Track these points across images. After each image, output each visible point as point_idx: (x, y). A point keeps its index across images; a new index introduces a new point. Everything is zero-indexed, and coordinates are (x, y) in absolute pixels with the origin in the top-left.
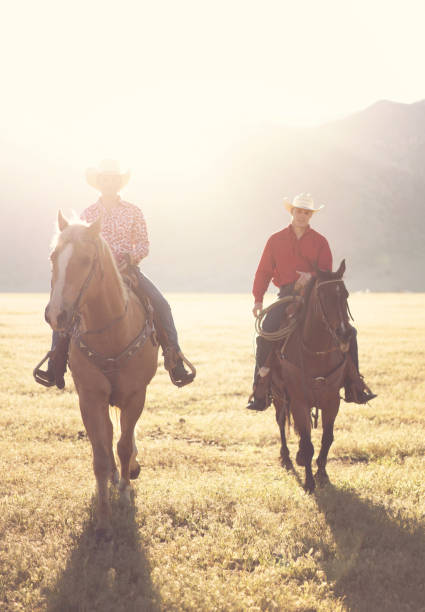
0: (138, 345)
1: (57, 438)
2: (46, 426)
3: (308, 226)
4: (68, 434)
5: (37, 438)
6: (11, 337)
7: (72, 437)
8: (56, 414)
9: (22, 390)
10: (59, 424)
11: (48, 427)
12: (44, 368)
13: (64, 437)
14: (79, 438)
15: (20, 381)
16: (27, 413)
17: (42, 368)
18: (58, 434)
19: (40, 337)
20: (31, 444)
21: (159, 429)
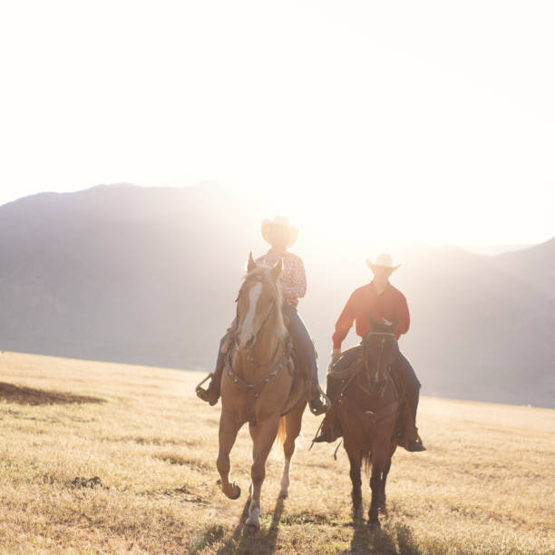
0: (275, 373)
12: (206, 386)
17: (202, 386)
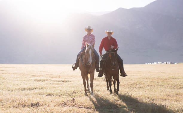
1: (22, 106)
2: (17, 101)
3: (111, 36)
4: (27, 105)
5: (13, 106)
6: (6, 74)
7: (28, 106)
8: (21, 97)
9: (8, 89)
10: (23, 101)
11: (18, 102)
13: (25, 106)
14: (32, 106)
15: (8, 86)
16: (9, 97)
18: (22, 105)
19: (16, 74)
20: (11, 109)
21: (65, 103)
